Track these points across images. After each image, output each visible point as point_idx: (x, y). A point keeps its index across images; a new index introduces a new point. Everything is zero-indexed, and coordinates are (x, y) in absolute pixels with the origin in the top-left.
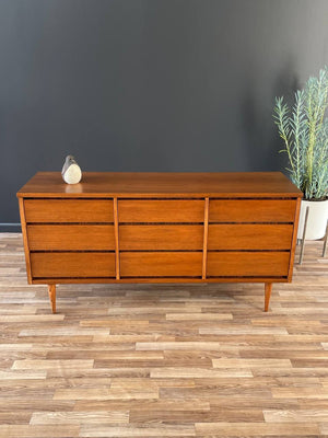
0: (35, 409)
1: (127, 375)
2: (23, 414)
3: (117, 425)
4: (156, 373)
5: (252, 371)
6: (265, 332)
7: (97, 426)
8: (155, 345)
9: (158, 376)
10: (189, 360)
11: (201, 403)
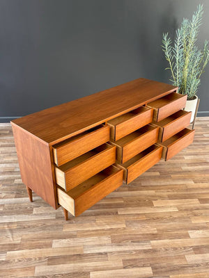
0: (53, 238)
1: (105, 214)
2: (47, 241)
3: (105, 245)
4: (121, 212)
5: (177, 207)
6: (181, 182)
7: (93, 246)
8: (117, 194)
9: (123, 213)
10: (139, 203)
11: (151, 228)
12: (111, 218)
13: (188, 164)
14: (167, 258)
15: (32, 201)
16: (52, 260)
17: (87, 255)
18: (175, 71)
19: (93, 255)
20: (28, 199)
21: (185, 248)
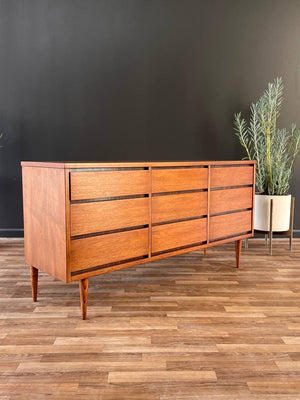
5: (265, 313)
9: (174, 316)
12: (155, 320)
13: (283, 276)
15: (35, 301)
17: (108, 354)
19: (117, 354)
21: (275, 354)
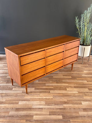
0: (20, 100)
1: (44, 92)
2: (17, 102)
3: (42, 105)
4: (51, 91)
5: (78, 91)
6: (81, 81)
7: (37, 105)
8: (51, 84)
9: (52, 92)
10: (60, 88)
11: (65, 100)
12: (47, 94)
13: (85, 74)
14: (70, 112)
15: (13, 85)
16: (17, 109)
17: (33, 108)
18: (81, 33)
19: (36, 108)
20: (11, 84)
21: (79, 109)
